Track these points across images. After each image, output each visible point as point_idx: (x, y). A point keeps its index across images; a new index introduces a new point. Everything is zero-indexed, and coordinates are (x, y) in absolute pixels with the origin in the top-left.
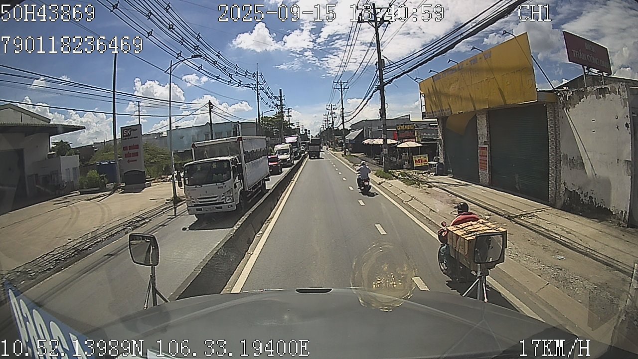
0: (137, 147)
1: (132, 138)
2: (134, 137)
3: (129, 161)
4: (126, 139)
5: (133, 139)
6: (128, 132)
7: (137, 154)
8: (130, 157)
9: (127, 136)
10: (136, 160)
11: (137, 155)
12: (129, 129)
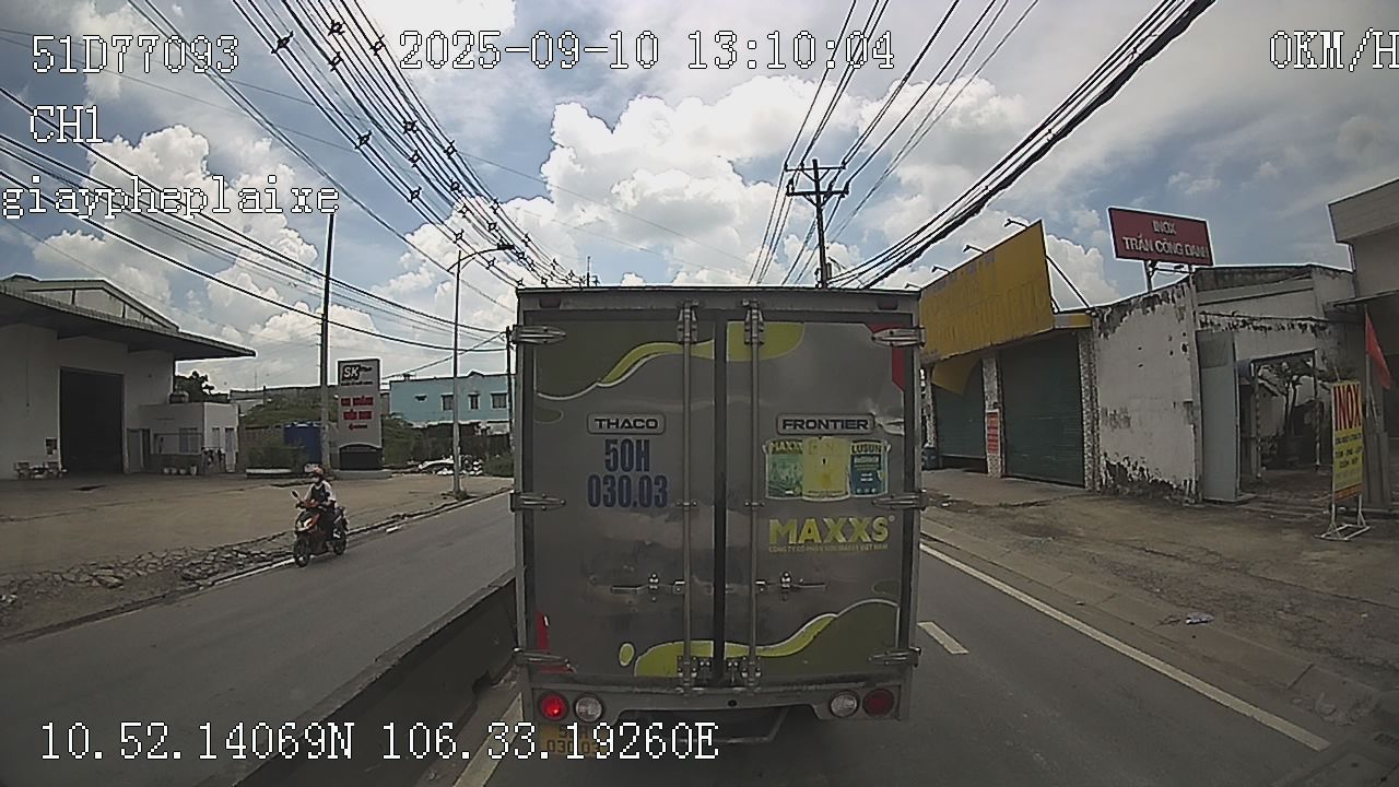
0: (370, 401)
1: (360, 383)
2: (367, 383)
3: (351, 427)
4: (348, 384)
5: (363, 385)
6: (354, 371)
7: (368, 415)
8: (355, 418)
9: (350, 378)
10: (365, 427)
11: (370, 418)
12: (355, 366)
